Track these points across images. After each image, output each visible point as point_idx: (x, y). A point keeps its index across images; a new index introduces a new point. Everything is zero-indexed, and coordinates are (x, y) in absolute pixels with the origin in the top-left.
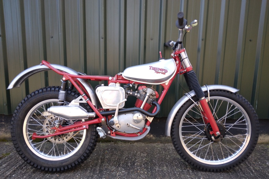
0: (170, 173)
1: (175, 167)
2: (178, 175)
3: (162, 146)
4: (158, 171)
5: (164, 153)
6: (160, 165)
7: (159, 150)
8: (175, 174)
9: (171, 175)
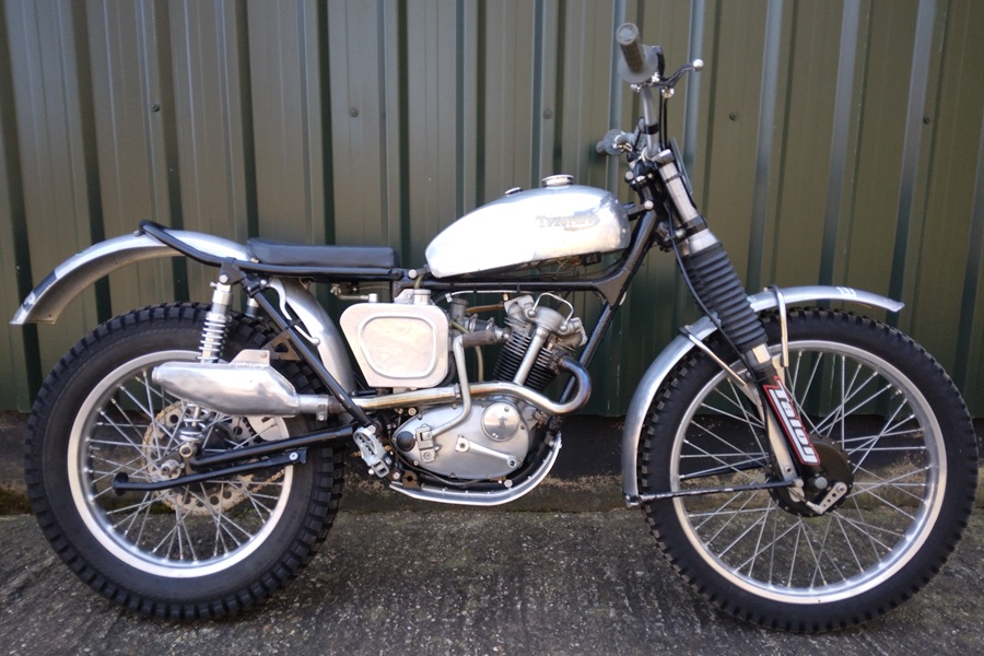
0: (387, 629)
1: (418, 607)
2: (413, 638)
3: (414, 523)
4: (346, 622)
5: (407, 550)
6: (362, 601)
7: (392, 539)
8: (401, 637)
9: (384, 639)
